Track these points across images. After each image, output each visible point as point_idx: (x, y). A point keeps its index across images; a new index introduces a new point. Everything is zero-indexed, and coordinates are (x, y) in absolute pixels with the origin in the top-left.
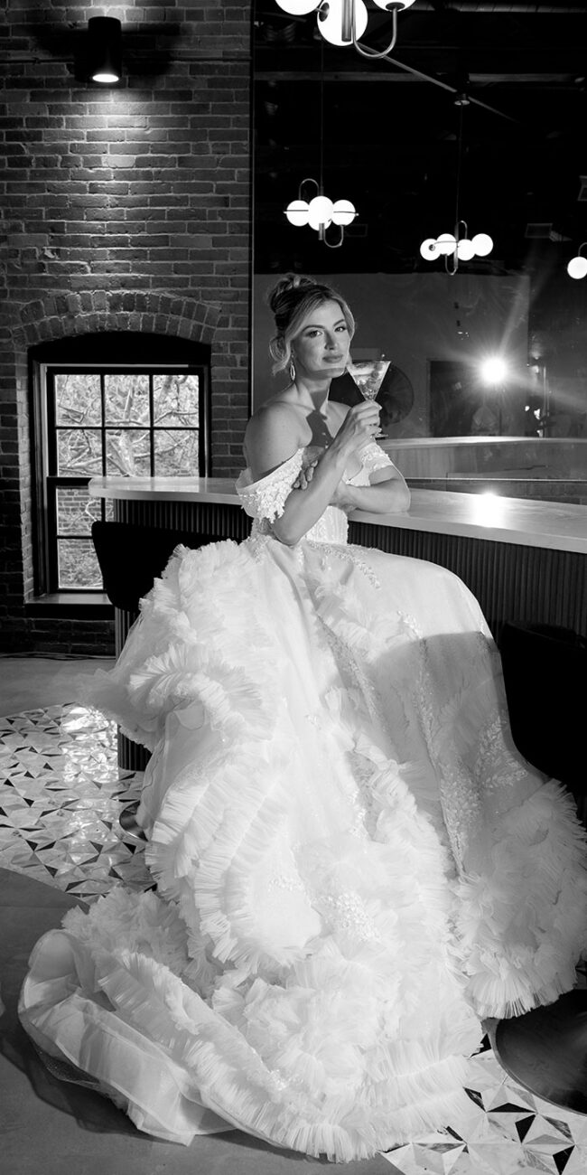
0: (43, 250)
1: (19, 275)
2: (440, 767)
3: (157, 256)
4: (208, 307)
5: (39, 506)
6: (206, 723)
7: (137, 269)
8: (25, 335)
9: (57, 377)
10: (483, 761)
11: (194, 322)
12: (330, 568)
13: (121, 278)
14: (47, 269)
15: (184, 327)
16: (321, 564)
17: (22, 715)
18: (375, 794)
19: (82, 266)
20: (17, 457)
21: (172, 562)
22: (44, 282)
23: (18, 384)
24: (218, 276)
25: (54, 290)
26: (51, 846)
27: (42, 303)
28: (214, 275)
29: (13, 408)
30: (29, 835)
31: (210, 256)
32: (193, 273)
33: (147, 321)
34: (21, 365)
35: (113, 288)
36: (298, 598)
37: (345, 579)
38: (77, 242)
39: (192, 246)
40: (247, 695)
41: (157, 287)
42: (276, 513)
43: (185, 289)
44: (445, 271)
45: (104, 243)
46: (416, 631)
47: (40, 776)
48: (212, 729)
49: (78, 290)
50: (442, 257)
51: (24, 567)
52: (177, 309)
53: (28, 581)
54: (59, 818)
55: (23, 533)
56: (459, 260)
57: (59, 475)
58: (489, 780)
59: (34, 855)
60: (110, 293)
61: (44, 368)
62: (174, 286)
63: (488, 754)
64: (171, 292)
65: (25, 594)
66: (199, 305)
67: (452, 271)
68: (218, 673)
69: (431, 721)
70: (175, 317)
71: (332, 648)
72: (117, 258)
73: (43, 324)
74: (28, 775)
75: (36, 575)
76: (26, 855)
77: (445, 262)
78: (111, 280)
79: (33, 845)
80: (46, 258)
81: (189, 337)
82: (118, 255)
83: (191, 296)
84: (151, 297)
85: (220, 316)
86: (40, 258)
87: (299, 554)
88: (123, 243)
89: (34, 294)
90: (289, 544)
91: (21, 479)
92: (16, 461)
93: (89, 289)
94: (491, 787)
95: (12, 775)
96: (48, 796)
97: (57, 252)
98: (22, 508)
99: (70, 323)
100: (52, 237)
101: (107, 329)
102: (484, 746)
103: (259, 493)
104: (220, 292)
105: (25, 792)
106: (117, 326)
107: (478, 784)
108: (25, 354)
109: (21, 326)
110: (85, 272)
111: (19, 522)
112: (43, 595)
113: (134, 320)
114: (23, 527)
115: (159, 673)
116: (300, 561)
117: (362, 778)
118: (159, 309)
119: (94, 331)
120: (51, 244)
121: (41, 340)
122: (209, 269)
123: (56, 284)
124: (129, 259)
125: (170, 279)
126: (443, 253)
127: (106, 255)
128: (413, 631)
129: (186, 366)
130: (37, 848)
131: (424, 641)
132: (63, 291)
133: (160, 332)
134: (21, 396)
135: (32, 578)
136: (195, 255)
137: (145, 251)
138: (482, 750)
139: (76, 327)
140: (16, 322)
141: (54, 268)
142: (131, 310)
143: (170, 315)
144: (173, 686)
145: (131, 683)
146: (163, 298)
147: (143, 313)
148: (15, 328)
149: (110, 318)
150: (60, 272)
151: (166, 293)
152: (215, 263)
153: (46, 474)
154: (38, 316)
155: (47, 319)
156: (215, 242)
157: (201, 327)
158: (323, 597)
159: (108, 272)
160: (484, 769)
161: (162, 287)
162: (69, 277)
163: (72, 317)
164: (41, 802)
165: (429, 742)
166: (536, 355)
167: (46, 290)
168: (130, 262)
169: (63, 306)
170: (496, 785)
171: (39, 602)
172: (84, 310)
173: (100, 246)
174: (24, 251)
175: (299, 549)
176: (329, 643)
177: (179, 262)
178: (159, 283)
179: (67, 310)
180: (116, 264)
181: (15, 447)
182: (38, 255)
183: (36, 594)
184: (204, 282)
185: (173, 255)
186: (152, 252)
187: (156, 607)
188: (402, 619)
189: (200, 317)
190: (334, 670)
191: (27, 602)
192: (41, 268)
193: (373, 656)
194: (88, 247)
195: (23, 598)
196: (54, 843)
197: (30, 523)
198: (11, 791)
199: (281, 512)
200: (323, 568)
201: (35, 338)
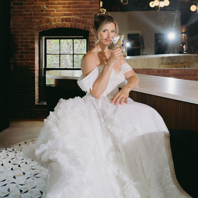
0: (43, 6)
1: (36, 13)
2: (150, 183)
3: (74, 7)
4: (88, 21)
5: (41, 76)
6: (60, 170)
7: (69, 11)
8: (38, 29)
9: (47, 40)
10: (166, 179)
11: (84, 25)
12: (110, 107)
13: (64, 13)
14: (44, 11)
15: (81, 26)
16: (107, 106)
17: (29, 141)
18: (126, 193)
19: (54, 10)
20: (35, 62)
21: (58, 104)
22: (43, 15)
23: (36, 42)
24: (91, 12)
25: (46, 17)
26: (27, 192)
27: (43, 20)
28: (90, 12)
29: (34, 49)
30: (21, 187)
31: (88, 7)
32: (84, 11)
33: (71, 25)
34: (37, 37)
35: (62, 16)
36: (99, 117)
37: (115, 112)
38: (52, 4)
39: (84, 4)
40: (74, 161)
41: (74, 15)
42: (90, 89)
43: (82, 16)
44: (156, 10)
45: (60, 4)
46: (140, 131)
47: (30, 163)
48: (62, 172)
49: (52, 17)
50: (155, 6)
51: (36, 94)
52: (79, 21)
53: (37, 98)
54: (32, 180)
55: (36, 84)
56: (160, 7)
57: (47, 67)
58: (168, 187)
59: (21, 195)
60: (61, 17)
61: (44, 38)
62: (79, 15)
63: (168, 176)
64: (78, 17)
65: (36, 102)
66: (86, 20)
67: (158, 10)
68: (65, 151)
69: (146, 165)
70: (79, 24)
71: (111, 136)
72: (63, 8)
73: (43, 26)
74: (26, 163)
75: (39, 96)
76: (18, 195)
77: (156, 8)
78: (62, 14)
79: (21, 191)
80: (44, 8)
81: (83, 29)
82: (64, 7)
83: (83, 18)
84: (72, 18)
85: (91, 23)
86: (42, 8)
87: (100, 102)
88: (65, 4)
89: (41, 18)
90: (97, 98)
91: (36, 69)
92: (34, 64)
93: (55, 16)
94: (169, 189)
95: (21, 163)
96: (30, 171)
97: (47, 6)
98: (36, 77)
99: (50, 25)
100: (46, 3)
101: (60, 27)
102: (166, 173)
103: (83, 83)
104: (91, 16)
105: (23, 169)
106: (63, 26)
107: (164, 188)
108: (38, 34)
109: (36, 26)
110: (54, 12)
111: (35, 81)
112: (41, 102)
113: (68, 24)
114: (36, 82)
115: (45, 150)
116: (100, 104)
117: (122, 185)
118: (74, 21)
119: (56, 27)
120: (45, 4)
121: (42, 30)
122: (88, 10)
123: (47, 15)
124: (67, 8)
125: (78, 13)
126: (156, 5)
127: (60, 7)
128: (138, 131)
129: (83, 37)
130: (23, 192)
131: (143, 135)
132: (48, 17)
133: (75, 28)
134: (37, 46)
135: (38, 97)
136: (84, 7)
137: (71, 6)
138: (165, 175)
139: (52, 27)
140: (35, 25)
141: (46, 11)
142: (67, 22)
143: (78, 23)
144: (49, 156)
145: (36, 152)
146: (76, 18)
147: (70, 23)
148: (35, 27)
149: (61, 24)
150: (48, 12)
151: (76, 17)
152: (90, 9)
153: (44, 67)
154: (42, 23)
155: (44, 24)
156: (90, 3)
157: (86, 26)
158: (107, 118)
159: (61, 12)
160: (166, 182)
161: (75, 15)
162: (50, 13)
163: (51, 24)
164: (28, 174)
165: (145, 173)
166: (183, 31)
167: (44, 17)
168: (67, 9)
169: (48, 21)
170: (171, 188)
171: (40, 104)
172: (54, 22)
173: (59, 5)
174: (38, 7)
175: (100, 100)
176: (110, 134)
177: (80, 9)
178: (74, 14)
179: (49, 22)
180: (63, 9)
181: (34, 60)
182: (42, 7)
183: (39, 101)
184: (87, 14)
185: (79, 7)
186: (73, 6)
187: (48, 123)
188: (134, 127)
189: (86, 24)
190: (112, 144)
191: (36, 104)
192: (43, 11)
193: (125, 141)
194: (55, 5)
195: (35, 103)
196: (28, 191)
197: (38, 81)
198: (19, 169)
199: (92, 89)
200: (108, 108)
201: (41, 30)
